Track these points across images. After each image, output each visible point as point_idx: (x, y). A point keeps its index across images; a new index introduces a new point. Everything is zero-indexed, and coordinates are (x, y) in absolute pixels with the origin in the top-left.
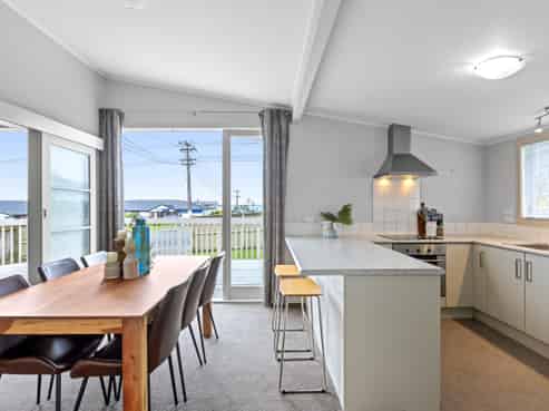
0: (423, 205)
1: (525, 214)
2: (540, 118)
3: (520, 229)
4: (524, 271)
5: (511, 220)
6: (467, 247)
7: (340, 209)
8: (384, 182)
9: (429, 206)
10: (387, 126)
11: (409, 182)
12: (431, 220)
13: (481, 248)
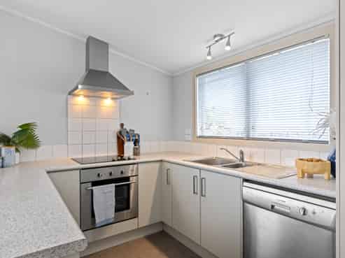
0: (122, 125)
1: (199, 135)
2: (210, 47)
4: (199, 187)
5: (190, 138)
6: (157, 165)
9: (127, 127)
11: (108, 102)
12: (129, 140)
13: (167, 166)
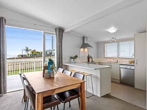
1: (105, 57)
3: (104, 59)
7: (74, 56)
8: (82, 49)
9: (90, 55)
10: (82, 37)
11: (86, 50)
12: (90, 58)
